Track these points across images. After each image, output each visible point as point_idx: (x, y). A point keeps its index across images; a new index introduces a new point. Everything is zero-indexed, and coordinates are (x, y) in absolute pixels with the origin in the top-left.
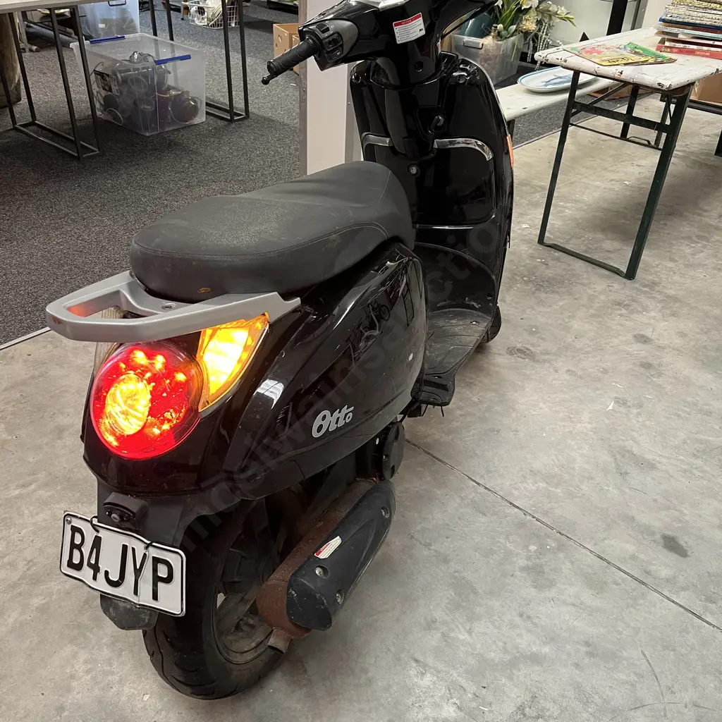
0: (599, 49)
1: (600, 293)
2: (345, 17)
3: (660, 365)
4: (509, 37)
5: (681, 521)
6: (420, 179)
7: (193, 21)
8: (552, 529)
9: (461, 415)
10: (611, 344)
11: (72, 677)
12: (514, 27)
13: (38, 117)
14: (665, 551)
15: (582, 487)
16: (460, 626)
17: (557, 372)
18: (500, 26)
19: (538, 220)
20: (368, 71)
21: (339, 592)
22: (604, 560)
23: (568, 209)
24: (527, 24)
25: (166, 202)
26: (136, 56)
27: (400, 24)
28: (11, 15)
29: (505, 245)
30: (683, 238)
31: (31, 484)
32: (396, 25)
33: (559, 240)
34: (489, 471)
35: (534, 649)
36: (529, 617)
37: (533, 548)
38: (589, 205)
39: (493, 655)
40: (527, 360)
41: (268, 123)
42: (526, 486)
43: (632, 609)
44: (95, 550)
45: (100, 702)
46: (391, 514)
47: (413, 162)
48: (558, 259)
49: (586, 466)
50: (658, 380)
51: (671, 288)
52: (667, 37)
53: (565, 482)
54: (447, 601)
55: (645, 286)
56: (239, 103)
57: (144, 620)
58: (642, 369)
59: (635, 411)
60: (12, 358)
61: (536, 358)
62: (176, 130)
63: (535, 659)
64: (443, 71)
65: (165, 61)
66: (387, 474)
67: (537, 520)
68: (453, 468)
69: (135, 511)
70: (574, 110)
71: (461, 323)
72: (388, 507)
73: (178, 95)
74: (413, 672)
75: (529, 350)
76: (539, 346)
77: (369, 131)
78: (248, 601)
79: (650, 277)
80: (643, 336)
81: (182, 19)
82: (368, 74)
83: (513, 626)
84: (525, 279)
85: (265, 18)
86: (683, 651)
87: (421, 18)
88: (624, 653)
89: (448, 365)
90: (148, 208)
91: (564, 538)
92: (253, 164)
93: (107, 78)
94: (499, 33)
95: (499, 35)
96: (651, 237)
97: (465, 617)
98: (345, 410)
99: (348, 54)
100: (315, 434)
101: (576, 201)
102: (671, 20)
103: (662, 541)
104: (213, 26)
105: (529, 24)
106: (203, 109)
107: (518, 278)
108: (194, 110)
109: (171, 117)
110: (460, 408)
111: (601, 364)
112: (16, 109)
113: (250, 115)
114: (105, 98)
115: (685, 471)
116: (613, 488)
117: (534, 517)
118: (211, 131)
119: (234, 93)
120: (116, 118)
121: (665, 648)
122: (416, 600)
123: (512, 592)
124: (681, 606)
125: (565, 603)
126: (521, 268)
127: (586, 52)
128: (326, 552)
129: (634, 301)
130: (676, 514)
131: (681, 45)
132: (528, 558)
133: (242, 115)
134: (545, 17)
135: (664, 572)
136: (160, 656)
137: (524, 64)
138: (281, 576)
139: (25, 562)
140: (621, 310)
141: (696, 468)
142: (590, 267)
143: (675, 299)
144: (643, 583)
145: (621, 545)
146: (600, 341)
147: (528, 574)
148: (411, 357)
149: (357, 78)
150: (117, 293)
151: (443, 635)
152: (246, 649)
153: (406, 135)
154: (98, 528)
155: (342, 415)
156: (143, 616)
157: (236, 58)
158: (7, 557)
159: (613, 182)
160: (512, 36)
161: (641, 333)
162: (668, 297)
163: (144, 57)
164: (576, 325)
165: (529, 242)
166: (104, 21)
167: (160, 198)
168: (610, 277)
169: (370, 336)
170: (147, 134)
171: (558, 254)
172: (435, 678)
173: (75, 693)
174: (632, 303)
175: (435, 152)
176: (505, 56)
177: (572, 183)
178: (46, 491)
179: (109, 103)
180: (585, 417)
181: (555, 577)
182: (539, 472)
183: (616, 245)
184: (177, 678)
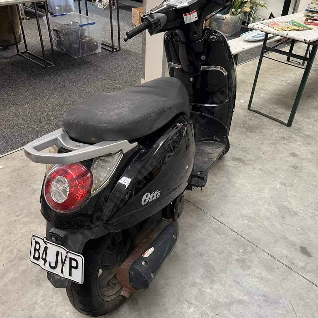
0: (278, 23)
1: (275, 133)
2: (161, 12)
3: (301, 167)
4: (237, 15)
5: (308, 240)
6: (194, 83)
7: (97, 6)
8: (250, 242)
9: (211, 188)
10: (279, 157)
11: (36, 303)
12: (239, 10)
13: (28, 49)
14: (301, 254)
15: (264, 223)
16: (207, 286)
17: (255, 169)
18: (233, 10)
19: (248, 99)
20: (172, 35)
21: (152, 272)
22: (273, 257)
23: (262, 94)
24: (246, 8)
25: (83, 88)
26: (71, 23)
27: (187, 15)
28: (17, 5)
29: (232, 113)
30: (314, 108)
31: (20, 215)
32: (185, 15)
33: (257, 108)
34: (222, 215)
35: (240, 298)
36: (238, 283)
37: (241, 251)
38: (272, 92)
39: (221, 299)
40: (241, 164)
41: (128, 52)
42: (239, 222)
43: (285, 281)
44: (45, 252)
45: (47, 314)
46: (177, 237)
47: (191, 76)
48: (256, 117)
49: (266, 213)
50: (301, 174)
51: (307, 131)
52: (308, 18)
53: (257, 221)
54: (202, 274)
55: (296, 130)
56: (116, 44)
57: (65, 284)
58: (293, 169)
59: (289, 188)
60: (14, 158)
61: (245, 163)
62: (88, 55)
63: (240, 302)
64: (205, 36)
65: (84, 25)
66: (176, 217)
67: (243, 238)
68: (206, 213)
69: (62, 237)
70: (265, 50)
71: (211, 148)
72: (176, 233)
73: (89, 40)
74: (185, 306)
75: (242, 159)
76: (247, 157)
77: (172, 62)
78: (112, 273)
79: (298, 126)
80: (294, 154)
81: (93, 5)
82: (172, 37)
83: (231, 286)
84: (241, 126)
85: (129, 5)
86: (308, 301)
87: (196, 12)
88: (281, 301)
89: (205, 168)
90: (75, 91)
91: (255, 246)
92: (121, 72)
93: (59, 32)
94: (233, 12)
95: (233, 14)
96: (299, 107)
97: (209, 282)
98: (156, 192)
99: (163, 28)
100: (143, 203)
101: (265, 90)
102: (311, 10)
103: (300, 249)
104: (106, 8)
105: (247, 9)
106: (101, 46)
107: (238, 125)
108: (96, 47)
109: (86, 50)
110: (210, 185)
111: (274, 166)
112: (19, 45)
113: (121, 49)
114: (58, 41)
115: (311, 217)
116: (278, 224)
117: (242, 236)
118: (103, 56)
119: (114, 39)
120: (62, 49)
121: (300, 299)
122: (188, 273)
123: (231, 270)
124: (308, 280)
125: (255, 276)
126: (240, 121)
127: (272, 25)
128: (147, 254)
129: (291, 137)
130: (307, 237)
131: (315, 22)
132: (239, 255)
133: (117, 49)
134: (254, 5)
135: (301, 264)
136: (73, 298)
137: (244, 26)
138: (127, 264)
139: (17, 251)
140: (284, 141)
141: (317, 216)
142: (271, 121)
143: (309, 136)
144: (291, 269)
145: (281, 251)
146: (274, 155)
147: (239, 262)
148: (187, 167)
149: (167, 38)
150: (57, 139)
151: (200, 289)
152: (111, 295)
153: (188, 64)
154: (46, 243)
155: (155, 194)
156: (65, 283)
157: (115, 23)
158: (9, 248)
159: (283, 81)
160: (239, 14)
161: (294, 152)
162: (306, 135)
163: (74, 23)
164: (264, 148)
165: (244, 109)
166: (58, 6)
167: (80, 87)
168: (279, 126)
169: (170, 155)
170: (76, 57)
171: (256, 114)
172: (195, 310)
173: (37, 310)
174: (289, 138)
175: (201, 71)
176: (235, 23)
177: (264, 82)
178: (27, 219)
179: (59, 43)
180: (267, 190)
181: (251, 264)
182: (245, 216)
183: (283, 111)
184: (80, 308)
